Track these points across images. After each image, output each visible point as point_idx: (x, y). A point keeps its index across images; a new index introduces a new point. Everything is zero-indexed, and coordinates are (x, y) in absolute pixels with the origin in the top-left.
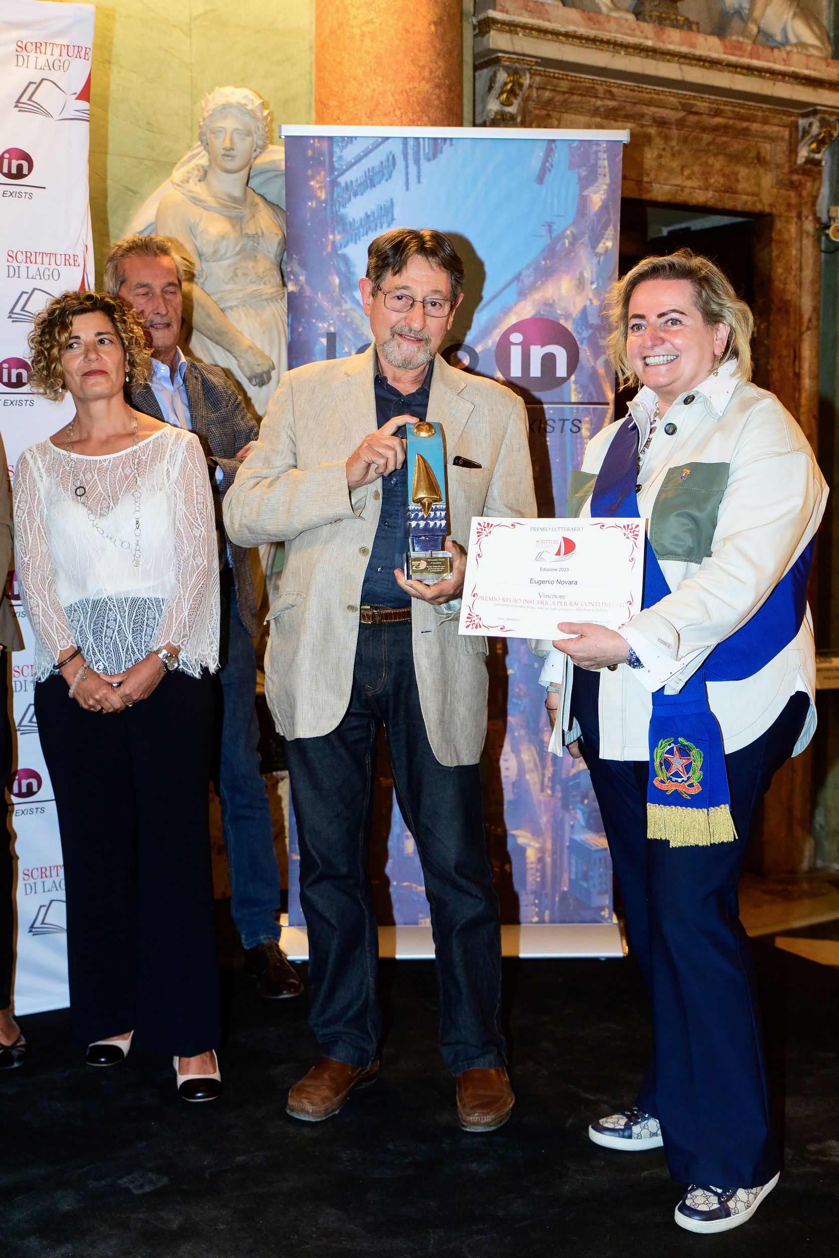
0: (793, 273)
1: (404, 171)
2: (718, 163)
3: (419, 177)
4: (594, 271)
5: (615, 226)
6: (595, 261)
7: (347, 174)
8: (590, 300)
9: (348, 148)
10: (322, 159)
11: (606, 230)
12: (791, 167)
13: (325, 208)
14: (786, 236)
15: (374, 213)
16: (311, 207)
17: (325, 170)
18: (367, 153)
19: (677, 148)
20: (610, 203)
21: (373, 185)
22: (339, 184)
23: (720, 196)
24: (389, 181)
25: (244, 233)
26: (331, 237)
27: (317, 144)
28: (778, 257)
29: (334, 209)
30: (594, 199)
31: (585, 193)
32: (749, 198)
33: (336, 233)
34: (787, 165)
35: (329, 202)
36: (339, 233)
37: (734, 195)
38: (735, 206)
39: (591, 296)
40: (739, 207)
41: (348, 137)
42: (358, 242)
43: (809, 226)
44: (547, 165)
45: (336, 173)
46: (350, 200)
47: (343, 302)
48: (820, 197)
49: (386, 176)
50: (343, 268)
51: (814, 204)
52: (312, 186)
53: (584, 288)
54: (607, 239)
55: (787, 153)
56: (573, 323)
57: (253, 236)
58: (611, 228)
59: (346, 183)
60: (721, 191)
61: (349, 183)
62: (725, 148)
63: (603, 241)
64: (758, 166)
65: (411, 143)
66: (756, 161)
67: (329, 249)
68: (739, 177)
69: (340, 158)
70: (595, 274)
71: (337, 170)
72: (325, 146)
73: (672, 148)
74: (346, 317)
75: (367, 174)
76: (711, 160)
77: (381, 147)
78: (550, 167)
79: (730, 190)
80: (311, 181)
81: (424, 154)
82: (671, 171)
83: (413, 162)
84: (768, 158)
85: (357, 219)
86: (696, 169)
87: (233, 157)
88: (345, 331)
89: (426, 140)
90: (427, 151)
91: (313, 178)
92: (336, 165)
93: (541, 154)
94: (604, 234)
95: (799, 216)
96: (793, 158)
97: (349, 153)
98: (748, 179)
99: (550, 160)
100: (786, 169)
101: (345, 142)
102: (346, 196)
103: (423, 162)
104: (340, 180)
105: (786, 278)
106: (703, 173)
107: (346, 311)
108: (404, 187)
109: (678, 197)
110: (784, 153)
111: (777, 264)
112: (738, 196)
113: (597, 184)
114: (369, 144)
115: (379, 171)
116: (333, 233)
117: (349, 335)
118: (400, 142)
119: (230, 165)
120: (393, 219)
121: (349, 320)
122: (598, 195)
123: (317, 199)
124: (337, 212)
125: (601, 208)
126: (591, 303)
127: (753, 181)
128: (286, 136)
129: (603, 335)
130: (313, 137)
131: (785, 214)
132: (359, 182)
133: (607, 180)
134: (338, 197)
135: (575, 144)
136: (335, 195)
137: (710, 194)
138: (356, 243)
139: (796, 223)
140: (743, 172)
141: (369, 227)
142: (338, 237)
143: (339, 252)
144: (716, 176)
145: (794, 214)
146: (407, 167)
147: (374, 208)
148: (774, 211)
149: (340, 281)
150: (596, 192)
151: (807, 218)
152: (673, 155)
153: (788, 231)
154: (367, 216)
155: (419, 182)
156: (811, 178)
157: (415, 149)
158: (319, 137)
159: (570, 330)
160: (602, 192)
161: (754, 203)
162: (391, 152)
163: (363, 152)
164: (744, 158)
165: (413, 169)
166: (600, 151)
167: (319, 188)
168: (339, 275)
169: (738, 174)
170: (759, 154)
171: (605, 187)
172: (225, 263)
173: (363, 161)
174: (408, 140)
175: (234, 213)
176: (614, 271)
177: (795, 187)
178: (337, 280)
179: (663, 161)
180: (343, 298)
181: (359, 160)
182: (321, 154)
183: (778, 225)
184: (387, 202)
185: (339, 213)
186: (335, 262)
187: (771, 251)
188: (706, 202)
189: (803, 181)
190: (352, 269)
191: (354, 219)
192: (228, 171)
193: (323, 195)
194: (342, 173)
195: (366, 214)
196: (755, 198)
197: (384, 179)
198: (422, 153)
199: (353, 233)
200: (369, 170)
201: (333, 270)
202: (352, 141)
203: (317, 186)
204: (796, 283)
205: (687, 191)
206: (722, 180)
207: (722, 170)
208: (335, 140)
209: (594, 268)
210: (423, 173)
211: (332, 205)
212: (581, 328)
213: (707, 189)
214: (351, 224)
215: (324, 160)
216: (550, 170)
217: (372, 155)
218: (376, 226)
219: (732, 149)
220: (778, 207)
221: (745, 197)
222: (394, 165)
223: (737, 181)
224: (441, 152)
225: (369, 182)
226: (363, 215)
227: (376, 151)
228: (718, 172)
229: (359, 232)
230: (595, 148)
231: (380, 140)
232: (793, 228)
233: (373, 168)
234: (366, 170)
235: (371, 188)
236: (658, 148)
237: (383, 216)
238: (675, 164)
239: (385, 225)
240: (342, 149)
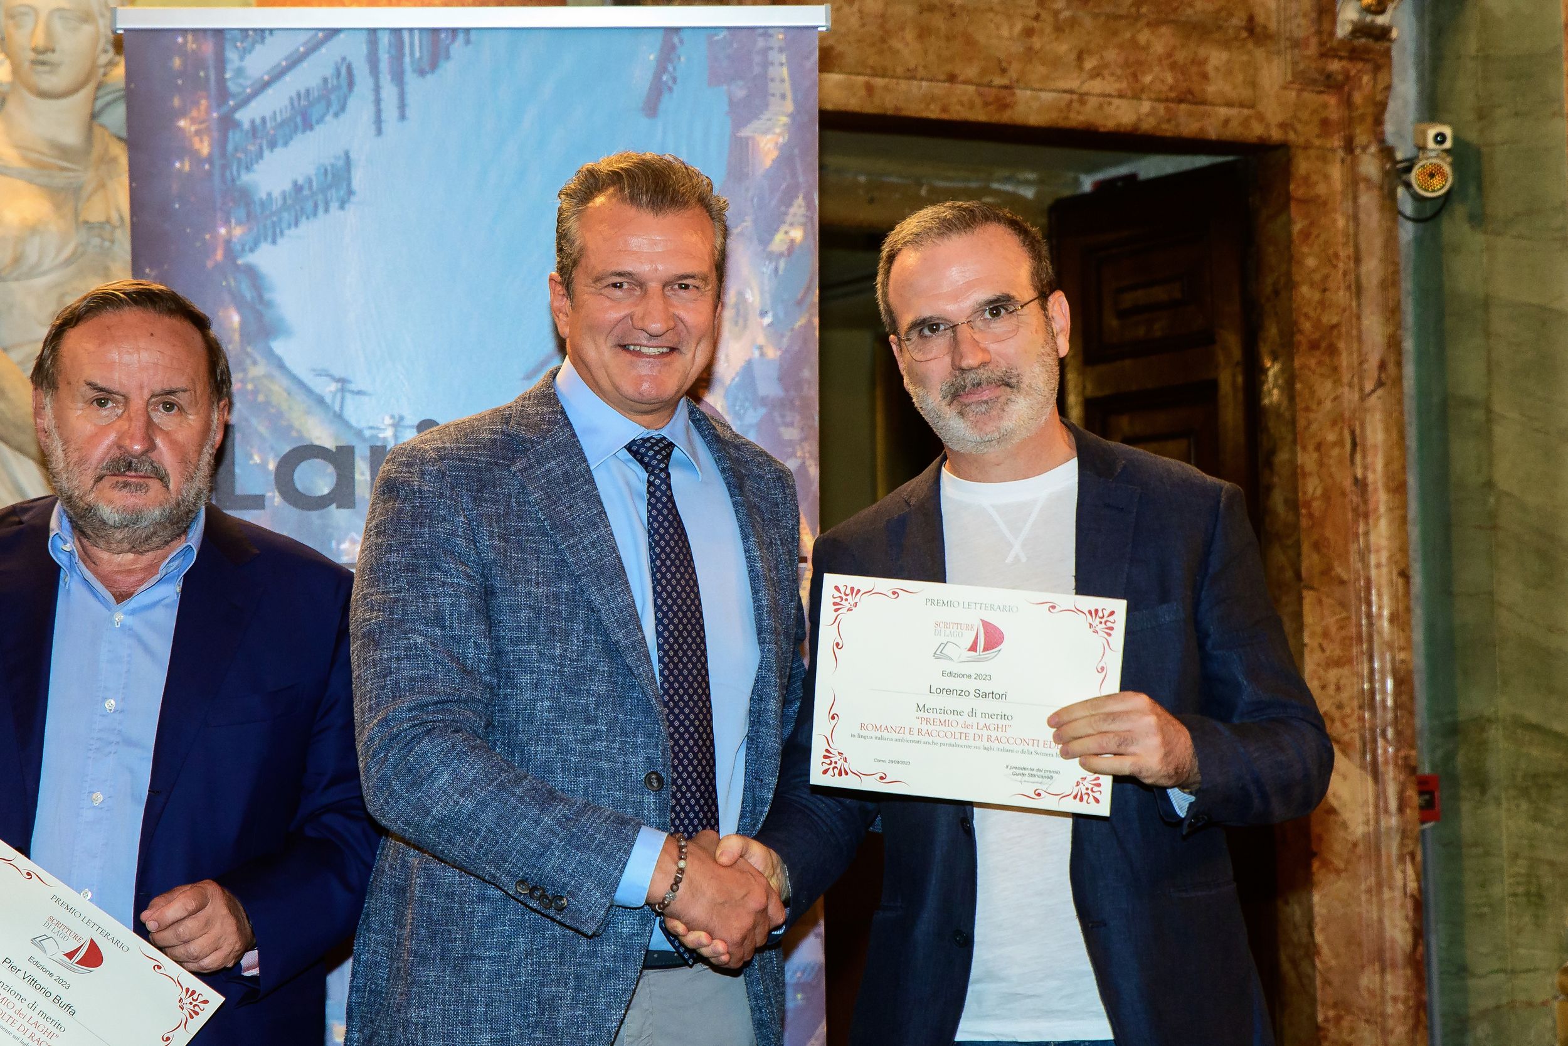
0: (1341, 265)
1: (371, 97)
2: (1159, 42)
3: (402, 106)
4: (767, 288)
5: (807, 198)
6: (768, 269)
7: (253, 104)
8: (761, 348)
9: (255, 53)
10: (202, 74)
11: (789, 205)
12: (1322, 44)
13: (210, 174)
14: (1321, 189)
15: (310, 182)
16: (180, 171)
17: (208, 97)
18: (295, 61)
19: (1066, 14)
20: (796, 151)
21: (308, 126)
22: (237, 125)
23: (1167, 109)
24: (342, 117)
25: (81, 219)
26: (223, 231)
27: (191, 46)
28: (1306, 235)
29: (228, 173)
30: (762, 145)
31: (745, 133)
32: (1233, 112)
33: (233, 221)
34: (1314, 41)
35: (218, 163)
36: (239, 223)
37: (1202, 108)
38: (1202, 129)
39: (761, 340)
40: (1213, 134)
41: (255, 30)
42: (280, 241)
43: (1370, 166)
44: (665, 78)
45: (231, 103)
46: (260, 155)
47: (248, 362)
48: (1392, 106)
49: (335, 107)
50: (248, 295)
51: (1378, 121)
52: (180, 129)
53: (745, 327)
54: (791, 224)
55: (1314, 15)
56: (726, 396)
57: (101, 225)
58: (800, 201)
59: (253, 122)
60: (1167, 100)
61: (258, 121)
62: (1175, 10)
63: (784, 228)
64: (1250, 45)
65: (384, 40)
66: (1244, 34)
67: (219, 255)
68: (1209, 68)
69: (240, 72)
70: (767, 296)
71: (233, 96)
72: (208, 48)
73: (1056, 13)
74: (256, 392)
75: (296, 103)
76: (1144, 37)
77: (323, 50)
78: (670, 83)
79: (1190, 97)
80: (179, 120)
81: (412, 62)
82: (1055, 63)
83: (389, 77)
84: (1273, 26)
85: (276, 194)
86: (1112, 55)
87: (53, 66)
88: (254, 421)
89: (416, 32)
90: (417, 55)
91: (183, 113)
92: (232, 87)
93: (652, 57)
94: (786, 214)
95: (1349, 146)
96: (1326, 26)
97: (258, 63)
98: (1229, 73)
99: (670, 68)
100: (1312, 50)
101: (250, 40)
102: (252, 148)
103: (410, 77)
104: (238, 116)
105: (1326, 277)
106: (1127, 64)
107: (253, 380)
108: (373, 127)
109: (1072, 115)
110: (1305, 15)
111: (1305, 250)
112: (1208, 108)
113: (764, 117)
114: (298, 43)
115: (319, 99)
116: (227, 222)
117: (262, 429)
118: (363, 37)
119: (49, 81)
120: (350, 192)
121: (261, 398)
122: (769, 137)
123: (194, 155)
124: (233, 180)
125: (777, 162)
126: (762, 354)
127: (1240, 78)
128: (125, 30)
129: (788, 419)
130: (184, 32)
131: (1317, 142)
132: (279, 119)
133: (789, 106)
134: (236, 150)
135: (721, 35)
136: (230, 147)
137: (1146, 107)
138: (274, 242)
139: (1343, 161)
140: (1216, 58)
141: (302, 209)
142: (238, 232)
143: (240, 262)
144: (1156, 69)
145: (1337, 142)
146: (377, 89)
147: (311, 171)
148: (1292, 136)
149: (243, 324)
150: (766, 132)
151: (1364, 149)
152: (1059, 29)
153: (1327, 177)
154: (298, 188)
155: (402, 117)
156: (1369, 66)
157: (393, 52)
158: (195, 31)
159: (719, 409)
160: (778, 130)
161: (1246, 123)
162: (344, 59)
163: (286, 59)
164: (1220, 28)
165: (389, 92)
166: (771, 48)
167: (198, 133)
168: (239, 309)
169: (1205, 61)
170: (1251, 19)
171: (784, 119)
172: (40, 282)
173: (288, 78)
174: (379, 34)
175: (60, 179)
176: (809, 288)
177: (1330, 83)
178: (236, 319)
179: (1036, 42)
180: (248, 354)
181: (278, 74)
182: (199, 62)
183: (1303, 166)
184: (337, 158)
185: (238, 183)
186: (233, 283)
187: (1289, 222)
188: (1136, 127)
189: (1353, 73)
190: (267, 296)
191: (269, 195)
192: (43, 95)
193: (204, 148)
194: (245, 102)
195: (295, 183)
196: (1246, 112)
197: (331, 111)
198: (407, 59)
199: (269, 222)
200: (299, 95)
201: (226, 297)
202: (263, 39)
203: (193, 128)
204: (1349, 288)
205: (1093, 102)
206: (1170, 79)
207: (1170, 55)
208: (228, 36)
209: (766, 282)
210: (410, 99)
211: (224, 167)
212: (742, 406)
213: (1136, 97)
214: (262, 204)
215: (207, 78)
216: (670, 89)
217: (305, 64)
218: (316, 206)
219: (1189, 11)
220: (1299, 127)
221: (1223, 111)
222: (351, 84)
223: (1205, 76)
224: (448, 57)
225: (299, 119)
226: (287, 186)
227: (313, 58)
228: (1160, 60)
229: (280, 220)
230: (761, 43)
231: (321, 34)
232: (1336, 172)
233: (308, 91)
234: (294, 94)
235: (304, 131)
236: (1024, 15)
237: (330, 187)
238: (1063, 48)
239: (334, 205)
240: (244, 53)
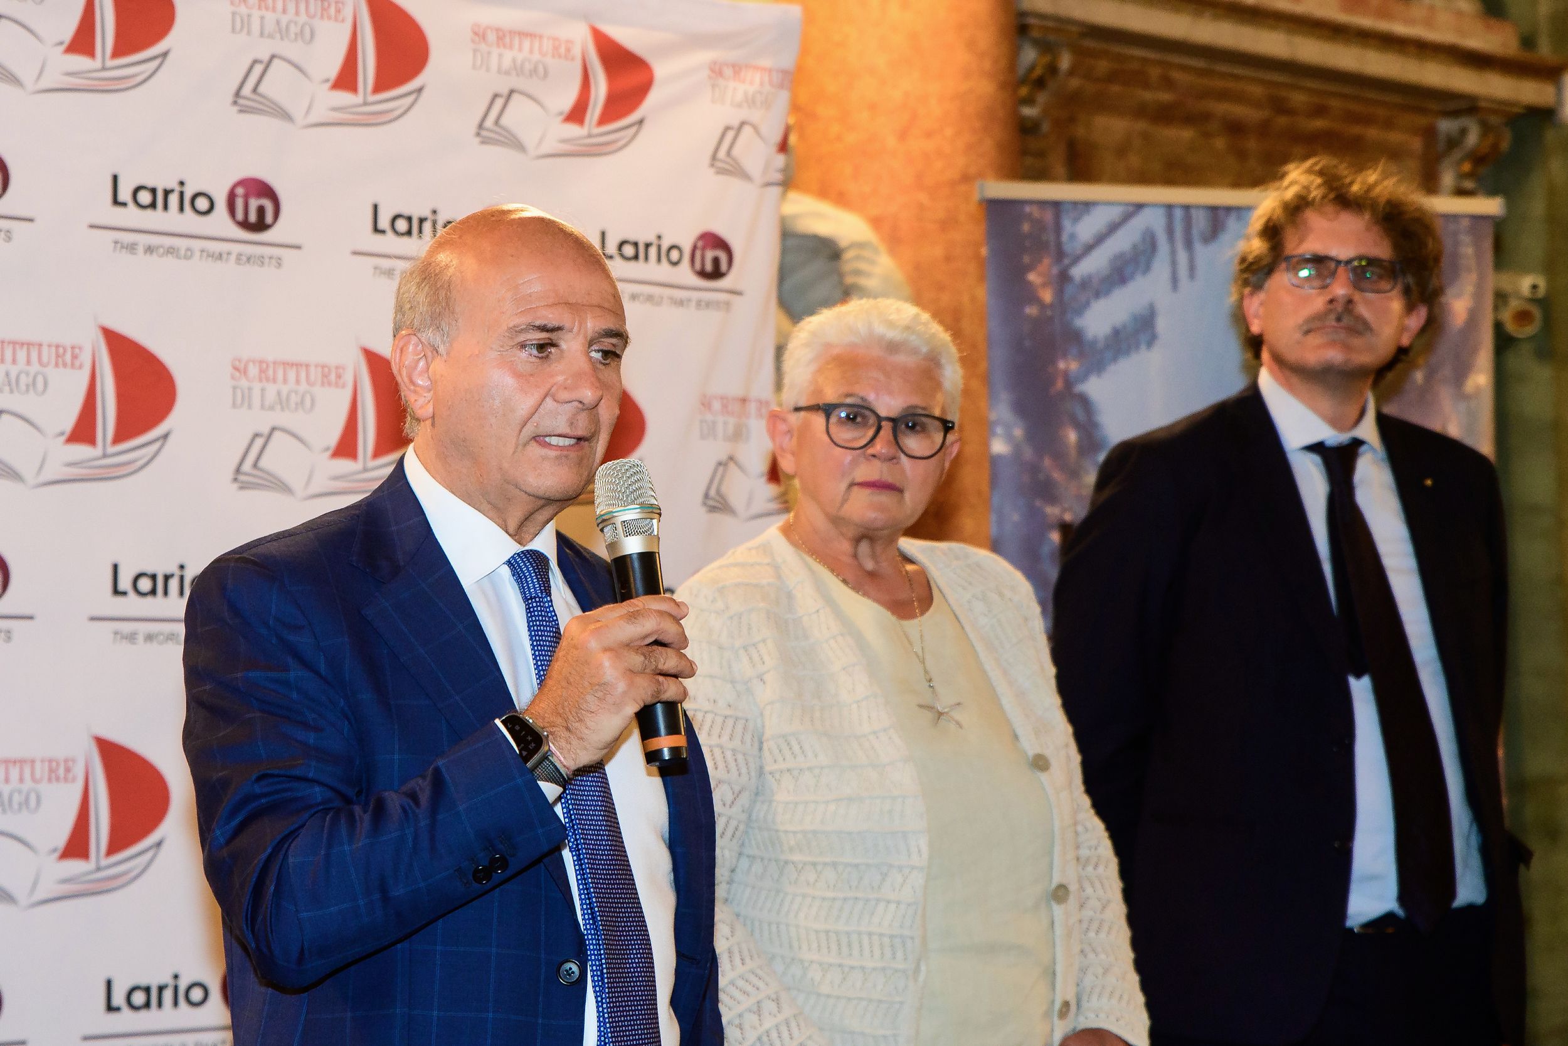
1: (1169, 259)
3: (1192, 269)
4: (1462, 422)
6: (1462, 408)
7: (1082, 263)
9: (1083, 222)
10: (1044, 237)
11: (1475, 354)
13: (1052, 317)
15: (1125, 327)
16: (1032, 315)
17: (1049, 256)
18: (1113, 228)
21: (1124, 282)
22: (1071, 279)
24: (1148, 275)
26: (1062, 365)
27: (1036, 213)
29: (1065, 319)
30: (1454, 309)
33: (1070, 358)
35: (1058, 309)
36: (1074, 359)
41: (1083, 204)
42: (1103, 374)
45: (1066, 262)
46: (1088, 304)
47: (1083, 471)
49: (1142, 266)
50: (1081, 417)
52: (1030, 281)
54: (1477, 372)
58: (1482, 353)
59: (1082, 277)
61: (1086, 276)
63: (1472, 375)
65: (1178, 214)
67: (1059, 385)
69: (1073, 236)
70: (1463, 427)
71: (1067, 256)
72: (1050, 217)
75: (1114, 263)
77: (1134, 220)
80: (1028, 273)
81: (1198, 233)
83: (1182, 246)
85: (1100, 336)
89: (1201, 209)
90: (1202, 227)
91: (1030, 268)
92: (1068, 247)
94: (1473, 363)
97: (1085, 228)
101: (1079, 209)
102: (1083, 299)
103: (1197, 245)
104: (1072, 272)
108: (1171, 285)
113: (1459, 284)
114: (1114, 213)
115: (1132, 260)
116: (1065, 358)
118: (1163, 211)
120: (1154, 336)
122: (1460, 302)
123: (1040, 302)
124: (1069, 323)
125: (1466, 322)
128: (988, 201)
130: (1030, 203)
132: (1102, 276)
133: (1474, 277)
134: (1070, 299)
136: (1066, 297)
138: (1099, 374)
141: (1119, 349)
142: (1073, 366)
143: (1075, 390)
146: (1173, 253)
147: (1126, 318)
149: (1080, 438)
150: (1458, 298)
154: (1116, 332)
155: (1192, 277)
157: (1185, 224)
158: (1040, 203)
160: (1466, 297)
162: (1148, 228)
163: (1105, 227)
165: (1182, 256)
167: (1044, 285)
168: (1077, 427)
171: (1470, 289)
173: (1107, 242)
174: (1175, 209)
178: (1074, 437)
180: (1082, 466)
181: (1100, 239)
182: (1043, 229)
184: (1145, 308)
185: (1073, 326)
186: (1069, 406)
190: (1095, 418)
191: (1095, 337)
193: (1047, 296)
194: (1077, 259)
195: (1114, 328)
197: (1140, 271)
198: (1195, 230)
199: (1095, 359)
200: (1115, 256)
201: (1066, 419)
202: (1088, 209)
203: (1039, 281)
208: (1064, 208)
209: (1461, 418)
210: (1197, 263)
211: (1062, 313)
214: (1091, 344)
215: (1048, 240)
217: (1119, 232)
218: (1129, 346)
222: (1154, 248)
224: (1221, 229)
225: (1116, 276)
226: (1109, 330)
227: (1125, 226)
229: (1103, 357)
230: (1452, 227)
233: (1122, 253)
234: (1112, 256)
235: (1120, 286)
237: (1139, 332)
239: (1143, 347)
240: (1076, 220)
